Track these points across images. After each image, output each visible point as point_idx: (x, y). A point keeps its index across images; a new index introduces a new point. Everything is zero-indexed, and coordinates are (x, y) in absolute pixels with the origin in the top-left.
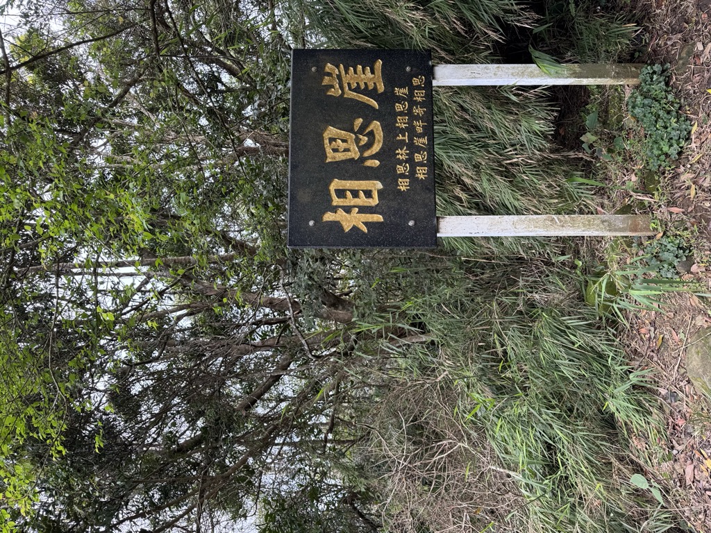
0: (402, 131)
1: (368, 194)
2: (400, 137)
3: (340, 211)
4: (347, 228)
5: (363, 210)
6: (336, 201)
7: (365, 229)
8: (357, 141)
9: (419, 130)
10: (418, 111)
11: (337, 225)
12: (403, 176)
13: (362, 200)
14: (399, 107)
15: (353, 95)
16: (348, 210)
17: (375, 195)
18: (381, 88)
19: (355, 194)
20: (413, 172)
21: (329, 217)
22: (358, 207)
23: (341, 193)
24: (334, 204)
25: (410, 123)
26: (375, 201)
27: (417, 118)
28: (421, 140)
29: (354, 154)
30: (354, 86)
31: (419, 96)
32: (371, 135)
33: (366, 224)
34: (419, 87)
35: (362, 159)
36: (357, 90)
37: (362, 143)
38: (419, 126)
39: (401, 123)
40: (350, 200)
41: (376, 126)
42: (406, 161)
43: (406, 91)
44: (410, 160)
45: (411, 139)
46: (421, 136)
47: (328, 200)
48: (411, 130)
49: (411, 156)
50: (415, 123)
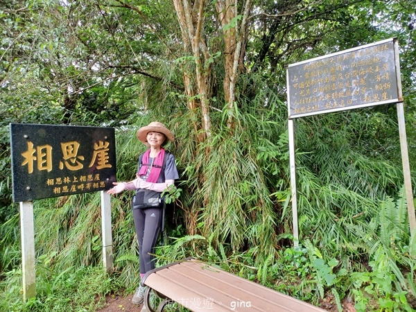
0: (78, 179)
1: (45, 165)
2: (75, 178)
3: (34, 151)
4: (24, 155)
5: (35, 163)
6: (40, 149)
7: (24, 164)
8: (73, 158)
9: (79, 187)
10: (89, 186)
11: (25, 149)
12: (55, 181)
13: (41, 162)
14: (90, 176)
15: (95, 154)
16: (35, 155)
17: (44, 168)
18: (99, 168)
19: (44, 158)
20: (57, 186)
21: (31, 145)
22: (37, 161)
23: (44, 151)
24: (38, 148)
25: (83, 182)
26: (41, 168)
27: (85, 186)
28: (74, 188)
29: (66, 157)
30: (99, 155)
31: (96, 185)
32: (76, 164)
33: (27, 165)
34: (99, 185)
35: (63, 161)
36: (98, 157)
37: (72, 160)
38: (81, 187)
39: (83, 178)
40: (41, 155)
41: (81, 166)
42: (63, 183)
43: (98, 179)
44: (63, 184)
45: (75, 184)
46: (76, 188)
47: (40, 145)
48: (79, 183)
49: (66, 184)
50: (82, 185)
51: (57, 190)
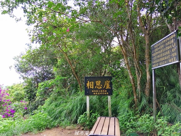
0: (100, 91)
4: (87, 84)
5: (89, 86)
7: (87, 86)
10: (103, 93)
12: (94, 91)
13: (91, 86)
14: (104, 91)
15: (105, 84)
16: (89, 84)
18: (106, 88)
20: (95, 92)
21: (88, 82)
26: (91, 88)
28: (99, 94)
31: (105, 93)
34: (107, 93)
35: (96, 86)
36: (106, 85)
37: (98, 86)
40: (91, 84)
41: (101, 88)
44: (96, 92)
47: (91, 82)
49: (97, 92)
50: (101, 93)
51: (94, 94)
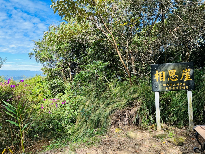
1: (162, 79)
2: (174, 84)
3: (158, 74)
4: (155, 75)
6: (160, 73)
7: (155, 78)
8: (173, 76)
9: (176, 88)
11: (155, 73)
12: (166, 85)
14: (181, 84)
15: (183, 74)
16: (159, 75)
17: (162, 80)
18: (185, 80)
19: (162, 76)
20: (167, 87)
22: (159, 77)
23: (162, 74)
24: (160, 72)
27: (179, 87)
28: (174, 88)
29: (170, 76)
30: (185, 75)
31: (184, 88)
32: (175, 79)
33: (156, 79)
34: (186, 88)
37: (173, 77)
38: (177, 88)
39: (178, 84)
40: (161, 75)
41: (177, 79)
42: (169, 86)
43: (185, 85)
45: (174, 86)
46: (175, 88)
48: (176, 86)
49: (171, 86)
50: (178, 87)
51: (167, 89)
